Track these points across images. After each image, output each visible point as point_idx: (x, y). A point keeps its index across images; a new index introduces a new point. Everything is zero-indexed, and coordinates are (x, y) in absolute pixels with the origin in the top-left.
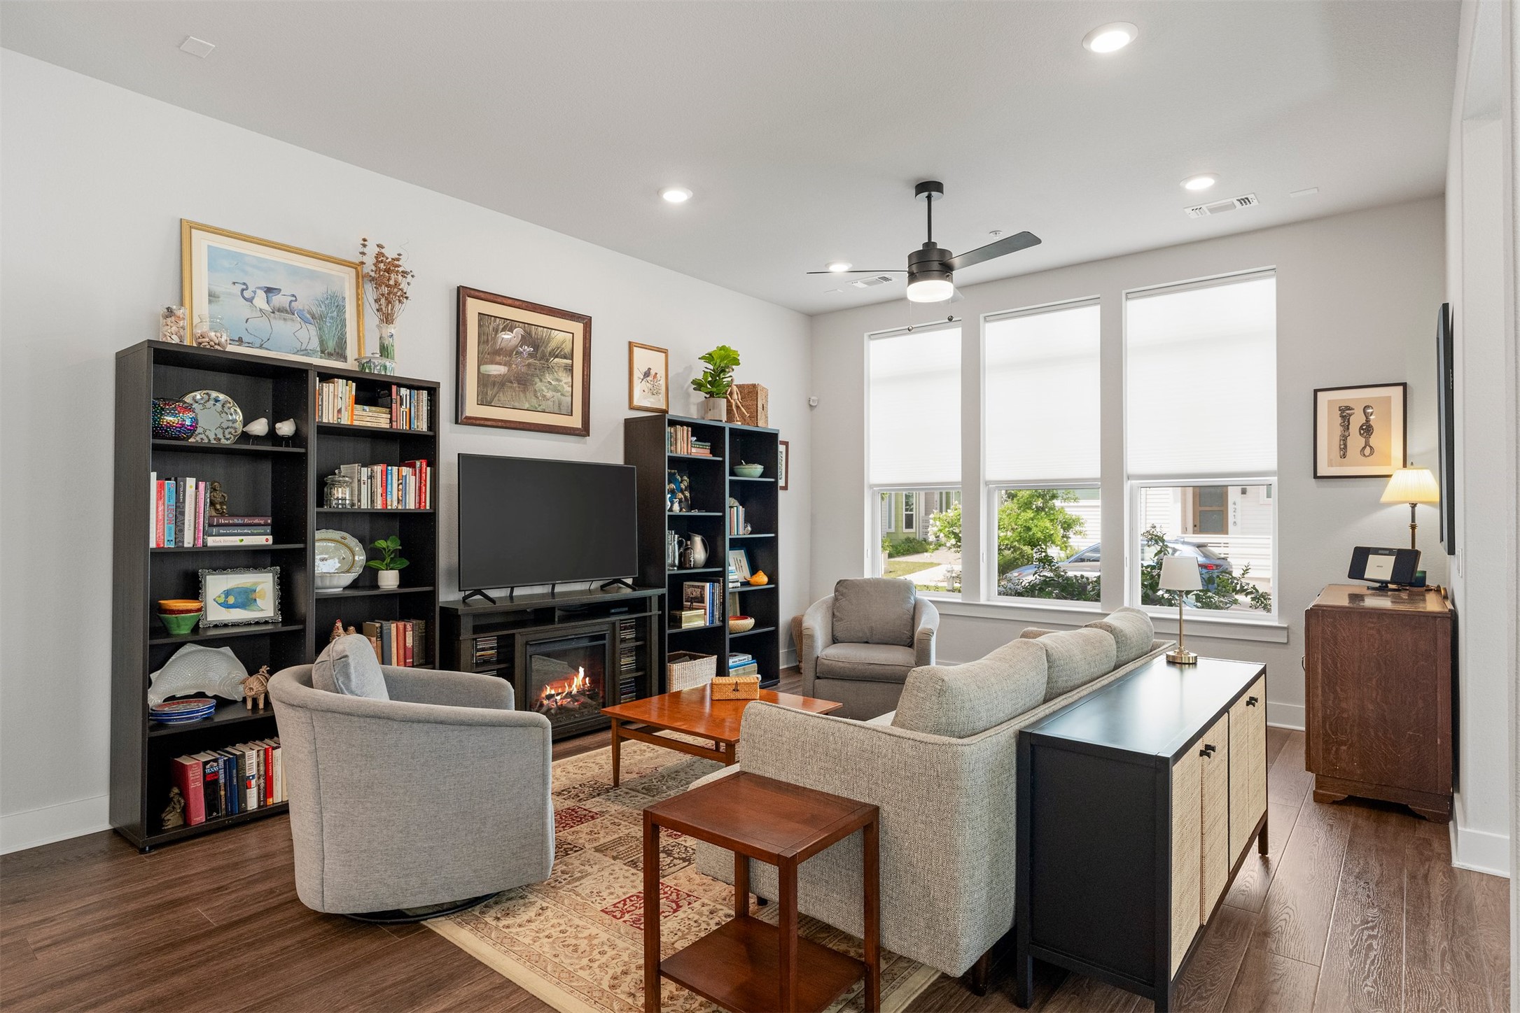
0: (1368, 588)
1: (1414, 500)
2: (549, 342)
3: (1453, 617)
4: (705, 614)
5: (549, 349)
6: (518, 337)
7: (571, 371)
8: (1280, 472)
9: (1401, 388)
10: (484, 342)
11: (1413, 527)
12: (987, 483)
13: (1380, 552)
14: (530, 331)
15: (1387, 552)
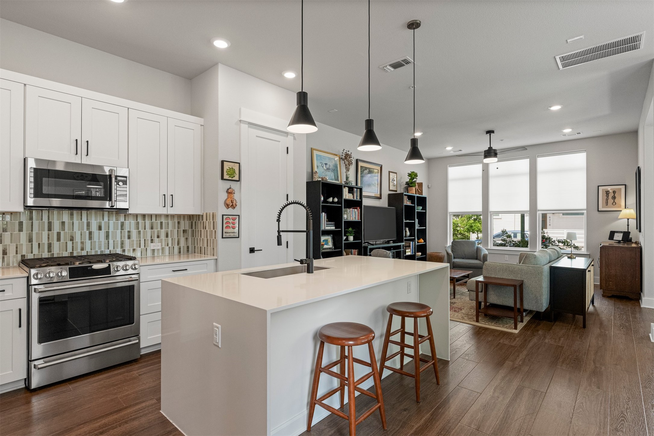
0: (615, 242)
1: (628, 218)
3: (641, 249)
4: (411, 251)
7: (378, 181)
8: (587, 209)
9: (624, 186)
11: (628, 225)
12: (490, 212)
13: (618, 232)
14: (370, 170)
15: (620, 232)
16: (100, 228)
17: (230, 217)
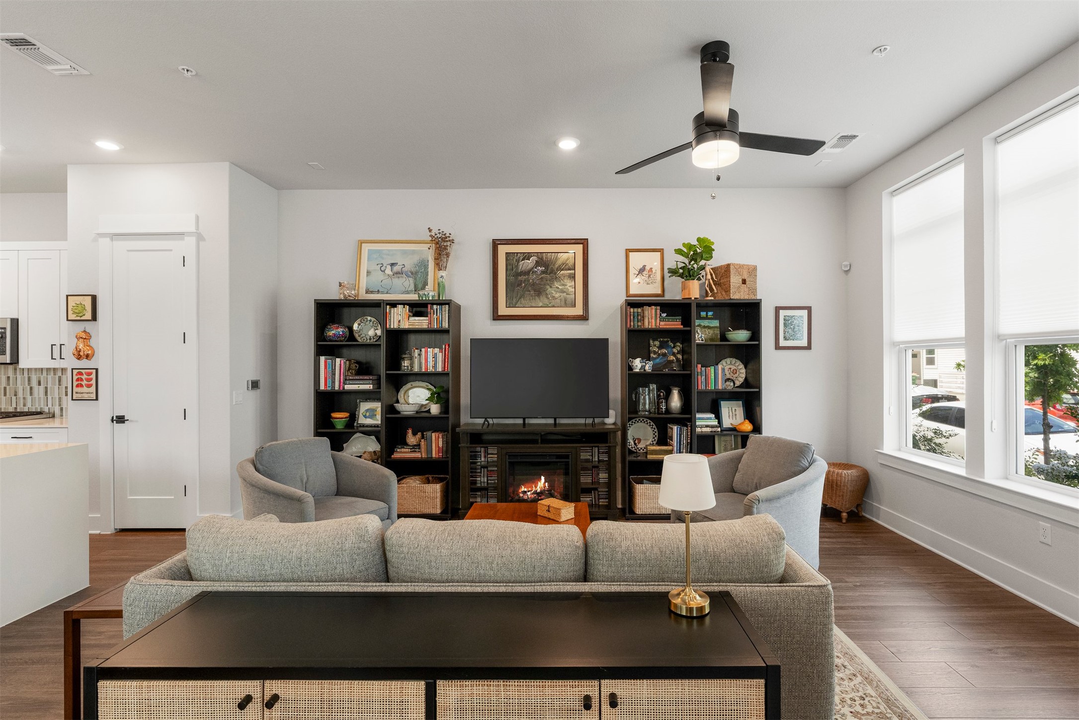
2: (556, 261)
4: (672, 450)
5: (556, 266)
6: (533, 262)
7: (574, 278)
10: (510, 269)
14: (542, 257)
16: (39, 384)
17: (83, 371)
